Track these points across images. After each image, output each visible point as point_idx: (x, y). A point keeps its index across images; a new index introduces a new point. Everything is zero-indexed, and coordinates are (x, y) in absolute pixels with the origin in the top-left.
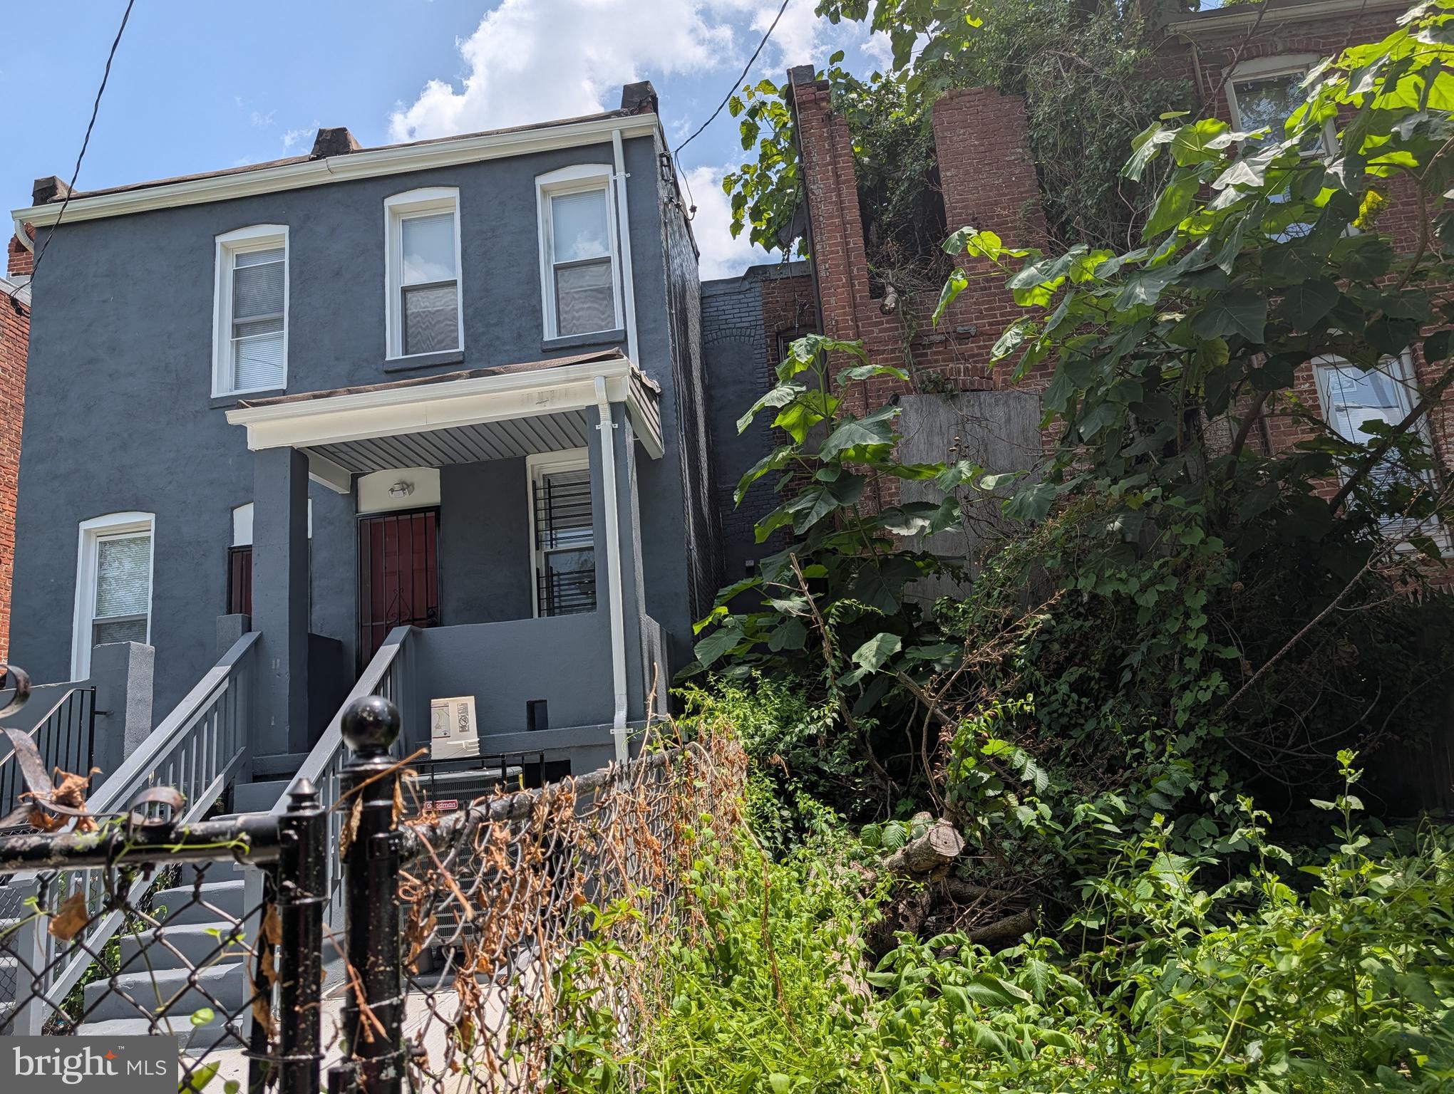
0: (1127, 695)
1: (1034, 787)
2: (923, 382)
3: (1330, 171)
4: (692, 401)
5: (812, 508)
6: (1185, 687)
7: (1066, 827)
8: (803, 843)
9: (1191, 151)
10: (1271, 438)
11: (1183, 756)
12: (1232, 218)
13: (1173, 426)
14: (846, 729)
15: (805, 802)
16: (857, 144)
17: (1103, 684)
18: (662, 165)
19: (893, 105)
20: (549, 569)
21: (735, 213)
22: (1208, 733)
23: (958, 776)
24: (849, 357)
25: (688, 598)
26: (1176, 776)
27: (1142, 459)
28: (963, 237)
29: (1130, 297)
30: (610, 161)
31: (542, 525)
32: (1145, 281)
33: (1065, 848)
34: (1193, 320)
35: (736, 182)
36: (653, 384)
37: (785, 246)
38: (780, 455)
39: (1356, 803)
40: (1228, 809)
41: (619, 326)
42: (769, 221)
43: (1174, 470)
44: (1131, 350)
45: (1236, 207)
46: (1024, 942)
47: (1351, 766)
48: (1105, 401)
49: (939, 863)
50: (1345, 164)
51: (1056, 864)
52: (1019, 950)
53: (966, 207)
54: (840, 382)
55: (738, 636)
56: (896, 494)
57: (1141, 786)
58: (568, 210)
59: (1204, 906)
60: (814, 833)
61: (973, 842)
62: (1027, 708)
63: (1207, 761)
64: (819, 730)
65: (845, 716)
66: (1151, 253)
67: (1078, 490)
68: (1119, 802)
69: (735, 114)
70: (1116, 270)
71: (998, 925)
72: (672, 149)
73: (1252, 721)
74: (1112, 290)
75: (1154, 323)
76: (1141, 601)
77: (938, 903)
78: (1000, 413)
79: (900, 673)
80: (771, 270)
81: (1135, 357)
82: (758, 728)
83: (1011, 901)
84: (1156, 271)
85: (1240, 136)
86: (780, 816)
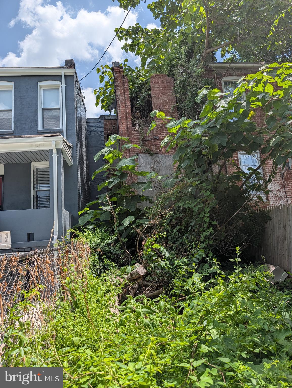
0: (190, 233)
1: (165, 257)
2: (145, 151)
3: (243, 105)
4: (82, 150)
5: (113, 181)
6: (204, 231)
7: (172, 267)
8: (105, 272)
9: (212, 96)
10: (228, 170)
11: (202, 249)
12: (220, 114)
13: (206, 166)
14: (119, 241)
15: (106, 261)
16: (131, 85)
17: (185, 230)
18: (76, 84)
19: (141, 76)
20: (37, 195)
21: (97, 100)
22: (208, 243)
23: (146, 254)
24: (126, 142)
25: (78, 205)
26: (200, 253)
27: (198, 174)
28: (155, 113)
29: (195, 132)
30: (61, 80)
31: (35, 183)
32: (199, 128)
33: (172, 272)
34: (210, 139)
35: (98, 92)
36: (70, 145)
37: (110, 111)
38: (105, 167)
39: (239, 260)
40: (211, 262)
41: (61, 128)
42: (106, 103)
43: (204, 177)
44: (195, 146)
45: (222, 111)
46: (159, 297)
47: (239, 251)
48: (188, 158)
49: (139, 277)
50: (246, 103)
51: (170, 276)
52: (158, 299)
53: (158, 105)
54: (123, 149)
55: (91, 216)
56: (137, 180)
57: (191, 256)
58: (47, 93)
59: (203, 286)
60: (109, 269)
61: (149, 271)
62: (164, 236)
63: (208, 250)
64: (111, 242)
65: (119, 238)
66: (201, 121)
67: (181, 181)
68: (186, 260)
69: (98, 73)
70: (192, 125)
71: (154, 293)
72: (79, 80)
73: (219, 240)
74: (191, 130)
75: (201, 139)
76: (194, 209)
77: (140, 287)
78: (163, 160)
79: (134, 226)
80: (107, 117)
81: (196, 147)
82: (94, 241)
83: (158, 286)
84: (202, 126)
85: (223, 94)
86: (99, 265)
